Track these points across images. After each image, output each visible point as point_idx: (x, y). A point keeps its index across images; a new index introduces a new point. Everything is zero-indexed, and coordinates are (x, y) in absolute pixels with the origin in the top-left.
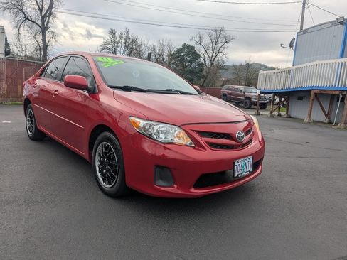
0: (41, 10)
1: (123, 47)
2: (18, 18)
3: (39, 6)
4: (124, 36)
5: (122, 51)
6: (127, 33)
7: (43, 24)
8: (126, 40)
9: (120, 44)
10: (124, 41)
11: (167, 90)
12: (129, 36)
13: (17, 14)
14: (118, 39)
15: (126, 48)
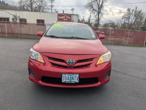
0: (98, 6)
1: (133, 16)
2: (91, 10)
3: (98, 4)
4: (135, 10)
5: (132, 18)
6: (136, 8)
7: (99, 11)
8: (135, 12)
9: (132, 15)
10: (134, 13)
11: (71, 37)
12: (137, 10)
13: (90, 9)
14: (131, 12)
15: (135, 16)
